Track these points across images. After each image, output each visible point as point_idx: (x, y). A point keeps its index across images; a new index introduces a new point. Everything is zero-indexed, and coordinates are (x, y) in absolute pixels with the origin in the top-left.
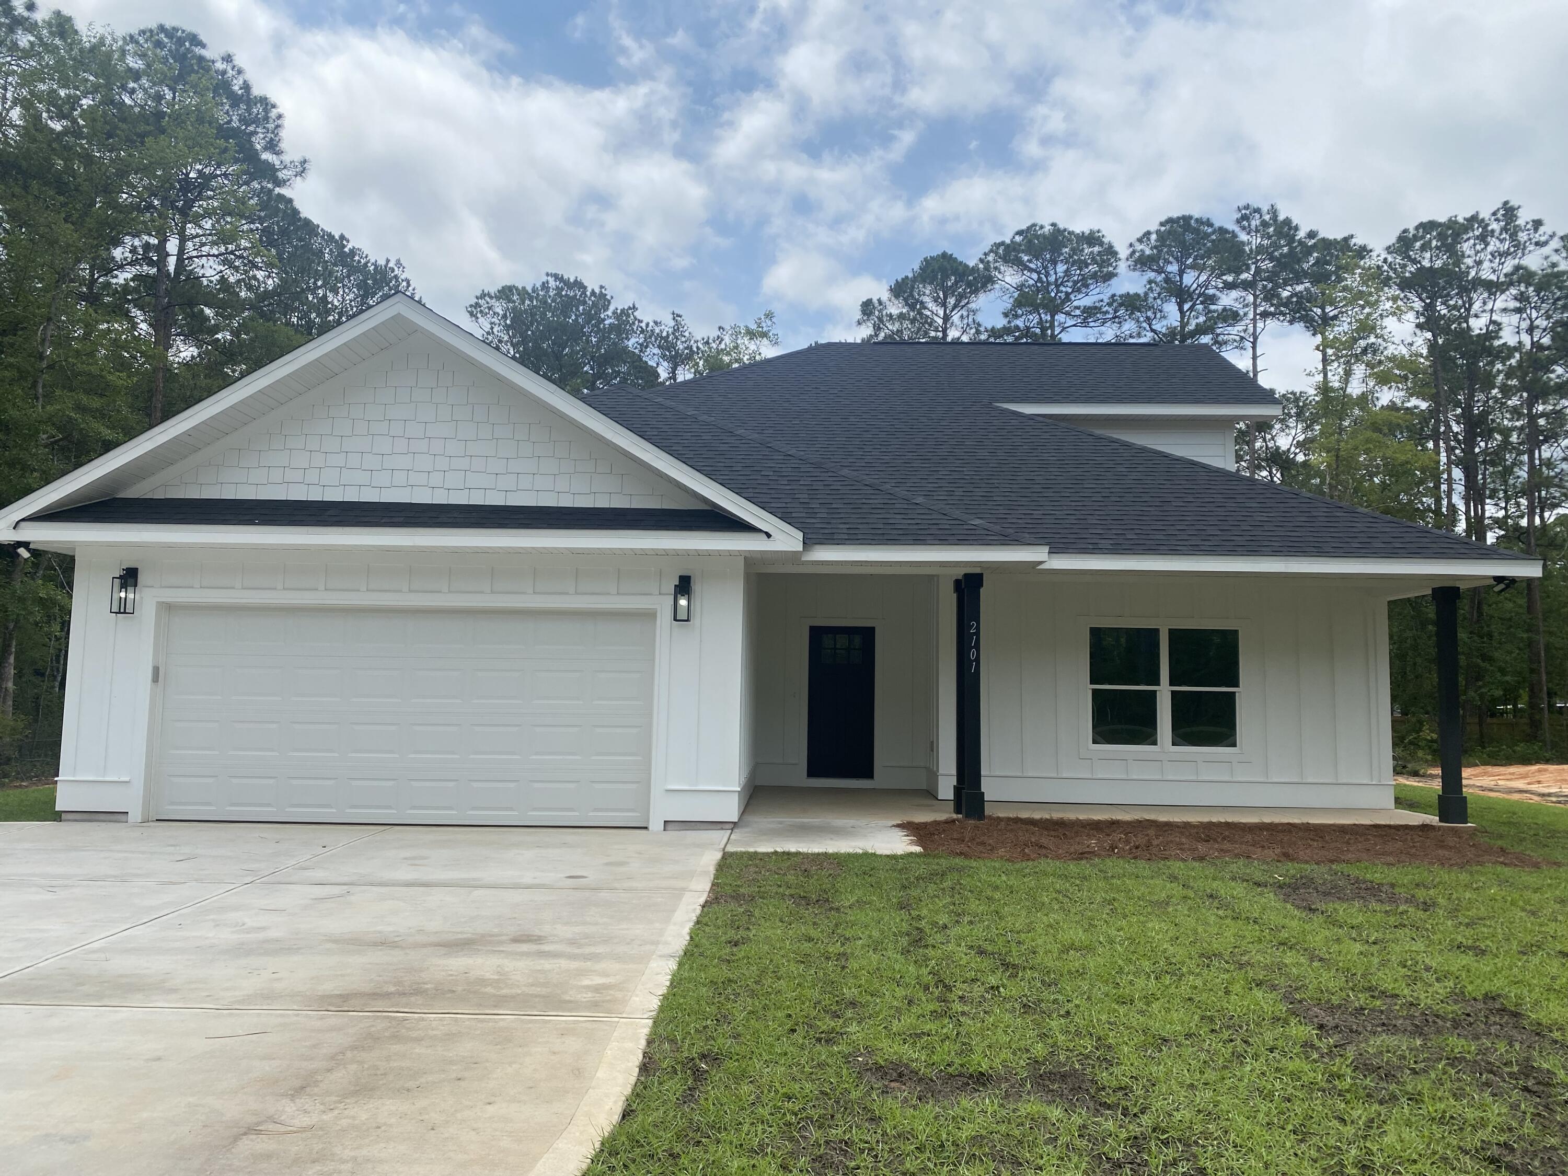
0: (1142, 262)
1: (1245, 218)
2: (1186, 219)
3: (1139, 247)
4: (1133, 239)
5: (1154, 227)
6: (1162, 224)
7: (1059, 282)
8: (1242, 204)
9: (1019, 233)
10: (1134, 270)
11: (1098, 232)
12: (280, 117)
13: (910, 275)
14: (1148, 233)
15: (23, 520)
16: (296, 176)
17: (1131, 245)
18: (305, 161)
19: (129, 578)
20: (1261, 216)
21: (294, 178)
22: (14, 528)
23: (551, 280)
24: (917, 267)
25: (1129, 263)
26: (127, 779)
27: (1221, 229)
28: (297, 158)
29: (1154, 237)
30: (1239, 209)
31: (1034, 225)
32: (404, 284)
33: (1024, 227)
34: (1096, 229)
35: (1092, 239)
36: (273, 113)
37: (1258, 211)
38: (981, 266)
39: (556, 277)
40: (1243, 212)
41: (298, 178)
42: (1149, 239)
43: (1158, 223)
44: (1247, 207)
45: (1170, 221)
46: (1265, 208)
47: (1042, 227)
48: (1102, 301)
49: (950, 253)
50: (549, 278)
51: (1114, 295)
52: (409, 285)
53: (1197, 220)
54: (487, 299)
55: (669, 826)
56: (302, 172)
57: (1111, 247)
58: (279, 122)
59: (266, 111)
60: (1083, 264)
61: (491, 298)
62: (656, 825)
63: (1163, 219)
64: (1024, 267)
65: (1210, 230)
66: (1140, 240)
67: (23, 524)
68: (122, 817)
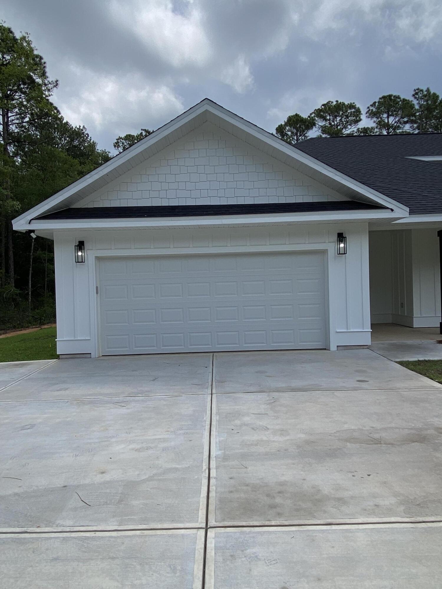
0: (372, 114)
1: (417, 94)
2: (390, 96)
3: (371, 108)
4: (369, 105)
5: (377, 100)
6: (380, 99)
7: (338, 124)
8: (416, 88)
9: (323, 105)
10: (369, 118)
11: (354, 103)
12: (45, 63)
13: (283, 123)
14: (375, 103)
15: (33, 219)
16: (54, 87)
17: (368, 108)
18: (57, 81)
19: (81, 246)
20: (423, 93)
21: (53, 88)
22: (29, 223)
23: (143, 132)
24: (286, 120)
25: (367, 115)
26: (89, 338)
27: (404, 99)
28: (54, 80)
29: (377, 104)
30: (415, 90)
31: (330, 102)
32: (87, 136)
33: (325, 103)
34: (352, 102)
35: (351, 106)
36: (43, 61)
37: (422, 91)
38: (309, 119)
39: (145, 130)
40: (416, 91)
41: (55, 88)
42: (375, 105)
43: (378, 98)
44: (418, 89)
45: (384, 97)
46: (425, 89)
47: (332, 102)
48: (354, 131)
49: (298, 114)
50: (143, 131)
51: (358, 129)
52: (88, 136)
53: (394, 96)
54: (121, 140)
55: (339, 348)
56: (56, 85)
57: (359, 109)
58: (45, 65)
59: (40, 61)
60: (347, 117)
61: (123, 139)
62: (333, 348)
63: (381, 96)
64: (325, 119)
65: (399, 100)
66: (372, 106)
67: (32, 221)
68: (88, 356)
